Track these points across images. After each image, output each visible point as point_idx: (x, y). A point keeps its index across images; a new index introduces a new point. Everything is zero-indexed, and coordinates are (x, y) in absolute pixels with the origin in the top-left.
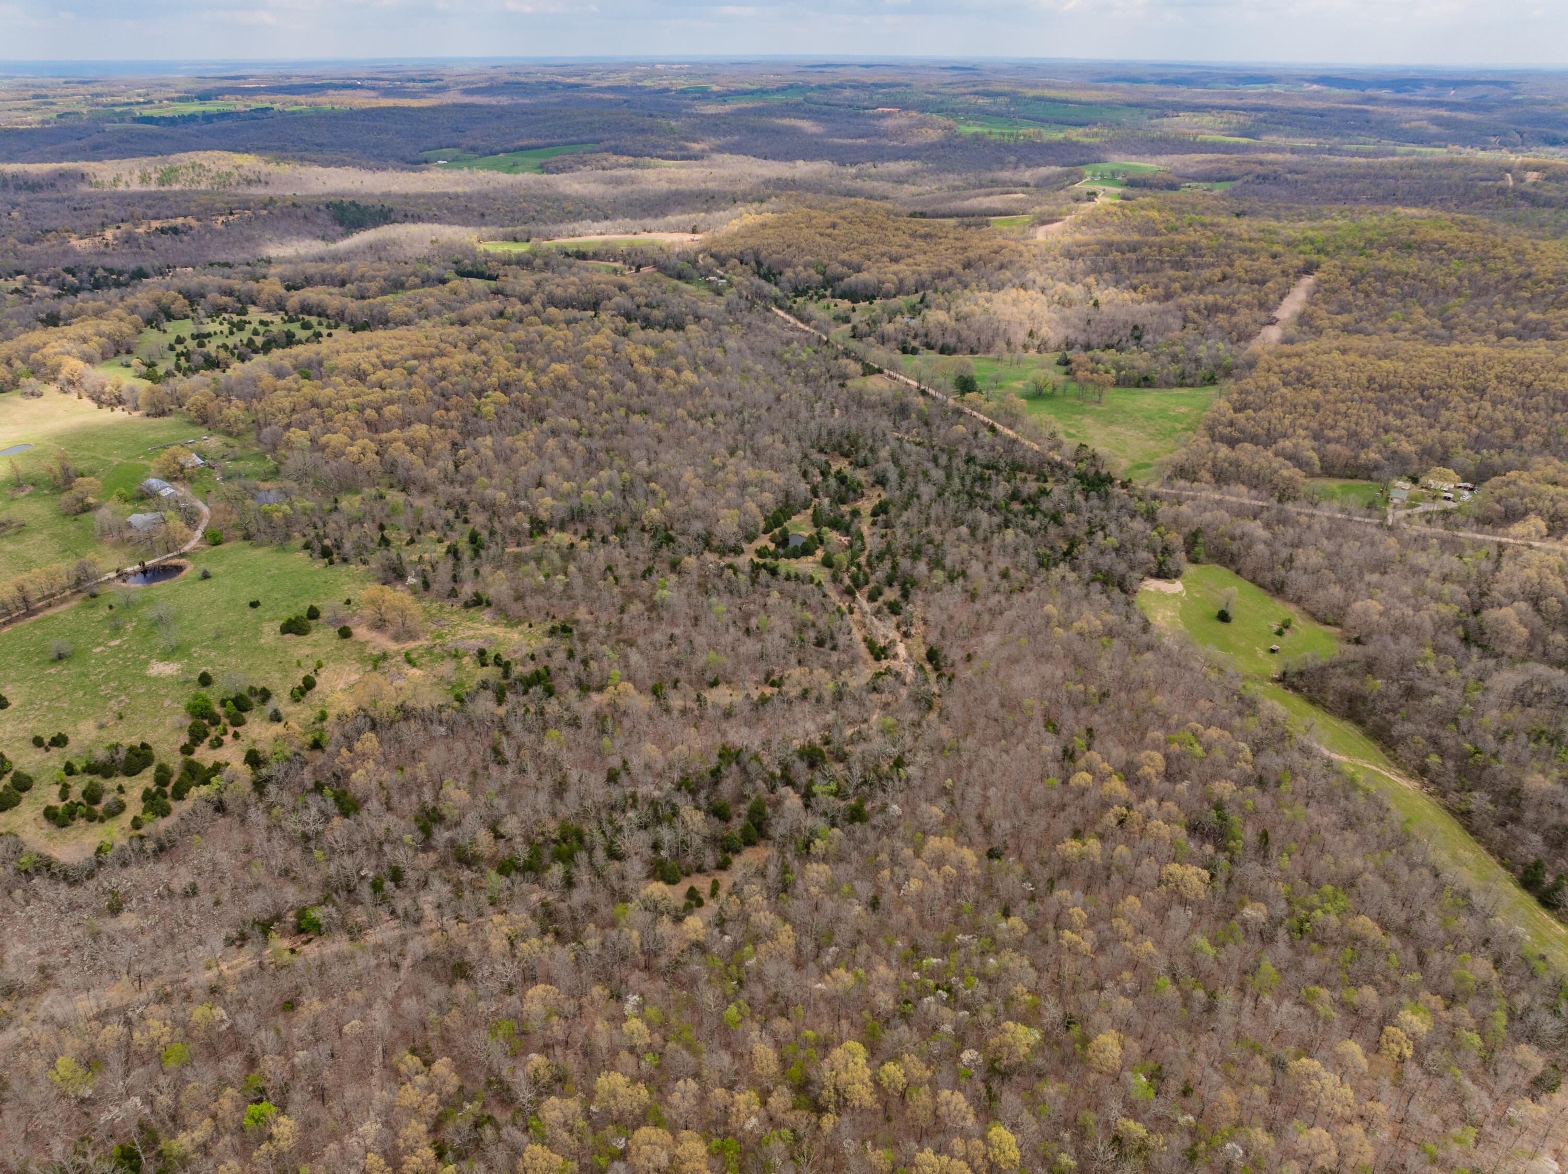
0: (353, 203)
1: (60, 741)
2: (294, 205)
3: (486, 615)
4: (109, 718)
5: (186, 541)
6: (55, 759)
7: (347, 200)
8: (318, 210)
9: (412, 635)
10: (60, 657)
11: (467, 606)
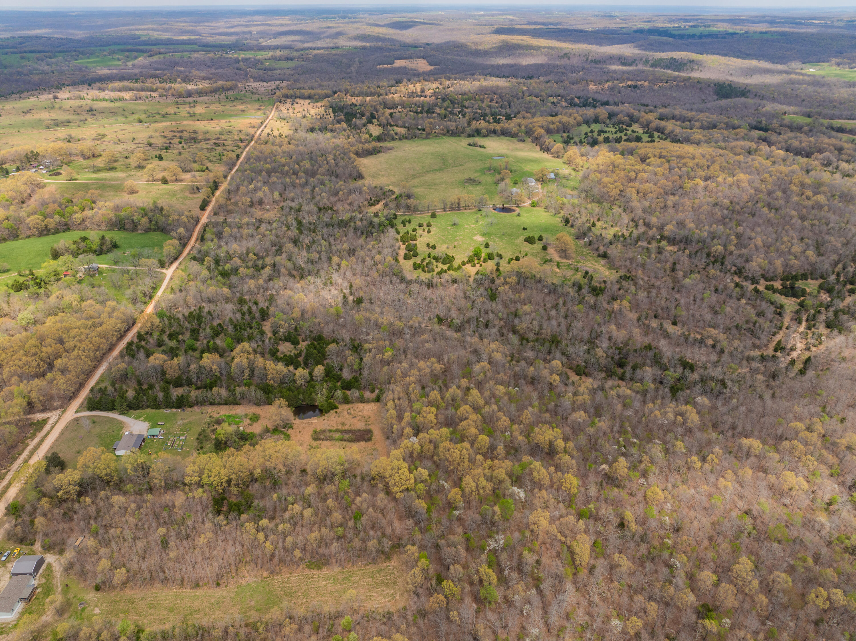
0: (730, 85)
1: (434, 247)
2: (698, 82)
3: (603, 262)
4: (451, 247)
5: (524, 202)
6: (427, 251)
7: (727, 83)
8: (709, 86)
9: (566, 257)
10: (454, 224)
11: (599, 256)
